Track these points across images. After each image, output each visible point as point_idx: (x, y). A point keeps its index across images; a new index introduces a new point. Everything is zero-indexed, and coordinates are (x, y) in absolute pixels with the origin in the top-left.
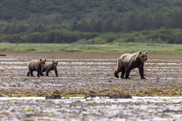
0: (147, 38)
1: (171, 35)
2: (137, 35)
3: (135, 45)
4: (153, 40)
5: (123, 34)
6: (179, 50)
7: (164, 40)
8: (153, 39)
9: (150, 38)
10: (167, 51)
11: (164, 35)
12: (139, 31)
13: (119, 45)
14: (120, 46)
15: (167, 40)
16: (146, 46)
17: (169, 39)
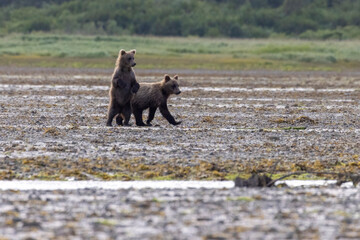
0: (80, 21)
1: (142, 14)
2: (55, 14)
3: (63, 39)
4: (97, 26)
5: (19, 11)
6: (177, 51)
7: (124, 27)
8: (96, 22)
9: (87, 21)
10: (147, 54)
11: (124, 12)
12: (60, 3)
13: (23, 39)
14: (27, 42)
15: (132, 27)
16: (93, 42)
17: (135, 24)
